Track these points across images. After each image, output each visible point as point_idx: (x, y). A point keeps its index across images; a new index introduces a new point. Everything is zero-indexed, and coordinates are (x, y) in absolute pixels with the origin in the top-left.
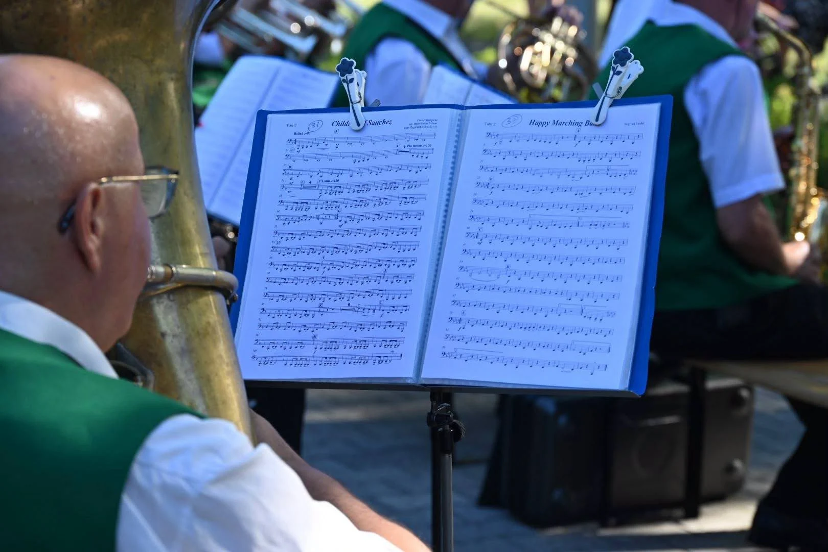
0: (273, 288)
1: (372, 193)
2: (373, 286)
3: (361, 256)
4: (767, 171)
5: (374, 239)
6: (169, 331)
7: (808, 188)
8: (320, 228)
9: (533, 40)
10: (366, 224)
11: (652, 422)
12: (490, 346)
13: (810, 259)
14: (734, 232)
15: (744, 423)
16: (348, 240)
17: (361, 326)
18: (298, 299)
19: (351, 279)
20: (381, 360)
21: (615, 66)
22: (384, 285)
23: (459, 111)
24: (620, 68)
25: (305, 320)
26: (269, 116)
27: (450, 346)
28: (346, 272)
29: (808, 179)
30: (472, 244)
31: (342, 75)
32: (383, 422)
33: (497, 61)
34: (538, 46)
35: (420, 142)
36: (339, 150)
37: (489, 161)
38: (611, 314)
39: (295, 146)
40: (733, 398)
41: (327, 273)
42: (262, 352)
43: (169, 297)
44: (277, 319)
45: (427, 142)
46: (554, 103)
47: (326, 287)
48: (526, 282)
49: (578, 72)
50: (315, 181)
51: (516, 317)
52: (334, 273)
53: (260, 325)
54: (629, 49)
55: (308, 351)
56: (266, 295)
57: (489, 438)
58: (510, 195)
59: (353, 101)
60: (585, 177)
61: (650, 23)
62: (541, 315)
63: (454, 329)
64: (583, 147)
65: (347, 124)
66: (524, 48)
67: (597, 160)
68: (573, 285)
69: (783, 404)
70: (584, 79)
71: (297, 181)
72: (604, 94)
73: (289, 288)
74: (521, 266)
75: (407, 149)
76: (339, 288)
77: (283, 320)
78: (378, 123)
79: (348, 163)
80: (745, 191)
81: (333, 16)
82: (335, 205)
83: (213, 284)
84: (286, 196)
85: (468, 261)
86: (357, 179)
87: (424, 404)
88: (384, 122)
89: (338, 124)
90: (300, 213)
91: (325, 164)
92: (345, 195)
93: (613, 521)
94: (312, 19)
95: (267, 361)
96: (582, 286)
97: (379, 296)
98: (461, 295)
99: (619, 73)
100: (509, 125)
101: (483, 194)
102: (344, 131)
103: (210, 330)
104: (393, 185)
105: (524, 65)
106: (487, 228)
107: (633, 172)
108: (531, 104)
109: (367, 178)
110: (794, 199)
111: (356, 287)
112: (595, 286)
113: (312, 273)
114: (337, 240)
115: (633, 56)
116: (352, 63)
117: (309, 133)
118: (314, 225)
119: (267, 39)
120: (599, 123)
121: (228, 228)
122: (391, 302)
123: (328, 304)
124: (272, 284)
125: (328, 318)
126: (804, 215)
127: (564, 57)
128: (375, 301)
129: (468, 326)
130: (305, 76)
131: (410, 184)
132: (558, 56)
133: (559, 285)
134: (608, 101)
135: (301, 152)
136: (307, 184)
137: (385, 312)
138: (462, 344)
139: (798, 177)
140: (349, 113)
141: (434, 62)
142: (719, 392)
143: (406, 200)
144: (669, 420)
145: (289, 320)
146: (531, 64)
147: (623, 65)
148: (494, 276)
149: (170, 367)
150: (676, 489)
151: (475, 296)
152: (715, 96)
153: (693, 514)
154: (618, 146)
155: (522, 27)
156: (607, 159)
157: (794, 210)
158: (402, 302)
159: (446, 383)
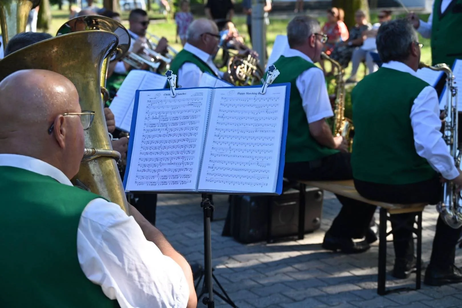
0: (143, 156)
1: (179, 121)
2: (180, 155)
3: (176, 144)
4: (327, 109)
5: (180, 138)
6: (95, 174)
7: (341, 117)
8: (160, 134)
9: (241, 63)
10: (177, 132)
11: (286, 204)
12: (224, 177)
13: (343, 142)
14: (315, 133)
15: (320, 203)
16: (171, 138)
17: (176, 170)
18: (152, 160)
19: (172, 153)
20: (183, 183)
21: (269, 72)
22: (184, 155)
23: (211, 89)
24: (271, 73)
25: (155, 168)
26: (140, 92)
27: (209, 177)
28: (170, 150)
29: (341, 114)
30: (217, 139)
31: (167, 76)
32: (187, 205)
33: (228, 70)
34: (243, 65)
35: (197, 101)
36: (166, 105)
37: (223, 108)
38: (268, 164)
39: (150, 103)
40: (316, 195)
41: (163, 150)
42: (138, 180)
43: (95, 161)
44: (144, 168)
45: (199, 101)
46: (248, 86)
47: (162, 156)
48: (237, 153)
49: (257, 75)
50: (157, 116)
51: (234, 166)
52: (165, 150)
53: (138, 170)
54: (274, 66)
55: (156, 180)
56: (140, 159)
57: (226, 211)
58: (231, 121)
59: (172, 86)
60: (258, 113)
61: (282, 56)
62: (243, 165)
63: (210, 171)
64: (258, 103)
65: (170, 95)
66: (237, 66)
67: (263, 107)
68: (254, 154)
69: (334, 197)
70: (259, 77)
71: (151, 116)
72: (265, 82)
73: (149, 156)
74: (235, 147)
75: (192, 104)
76: (167, 156)
77: (146, 168)
78: (181, 94)
79: (170, 109)
80: (319, 117)
81: (167, 55)
82: (165, 125)
83: (111, 155)
84: (147, 121)
85: (215, 145)
86: (174, 115)
87: (200, 199)
88: (183, 94)
89: (166, 95)
90: (152, 128)
91: (161, 110)
92: (169, 121)
93: (272, 241)
94: (159, 56)
95: (140, 184)
96: (258, 154)
97: (182, 159)
98: (213, 158)
99: (270, 75)
100: (230, 94)
101: (221, 120)
102: (168, 97)
103: (111, 172)
104: (187, 117)
105: (237, 72)
106: (222, 133)
107: (276, 111)
108: (240, 86)
109: (177, 115)
110: (336, 121)
111: (173, 155)
112: (263, 154)
113: (157, 151)
114: (166, 138)
115: (276, 68)
116: (171, 72)
117: (155, 98)
118: (157, 133)
119: (142, 63)
120: (263, 93)
121: (128, 134)
122: (186, 161)
123: (164, 162)
124: (142, 155)
125: (163, 168)
126: (340, 127)
127: (252, 69)
128: (181, 161)
129: (215, 170)
130: (155, 77)
131: (193, 117)
132: (250, 69)
133: (249, 154)
134: (266, 85)
135: (152, 105)
136: (155, 117)
137: (184, 165)
138: (213, 176)
139: (337, 113)
140: (169, 91)
141: (203, 72)
142: (310, 192)
143: (192, 123)
144: (292, 203)
145: (148, 168)
146: (240, 72)
147: (272, 71)
148: (225, 151)
149: (96, 186)
150: (295, 228)
151: (218, 158)
152: (307, 83)
153: (302, 238)
154: (271, 102)
155: (237, 58)
156: (267, 107)
157: (336, 125)
158: (191, 161)
159: (208, 191)
